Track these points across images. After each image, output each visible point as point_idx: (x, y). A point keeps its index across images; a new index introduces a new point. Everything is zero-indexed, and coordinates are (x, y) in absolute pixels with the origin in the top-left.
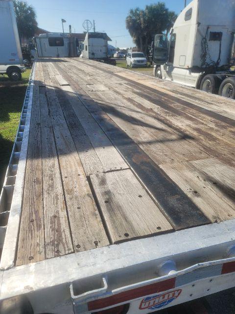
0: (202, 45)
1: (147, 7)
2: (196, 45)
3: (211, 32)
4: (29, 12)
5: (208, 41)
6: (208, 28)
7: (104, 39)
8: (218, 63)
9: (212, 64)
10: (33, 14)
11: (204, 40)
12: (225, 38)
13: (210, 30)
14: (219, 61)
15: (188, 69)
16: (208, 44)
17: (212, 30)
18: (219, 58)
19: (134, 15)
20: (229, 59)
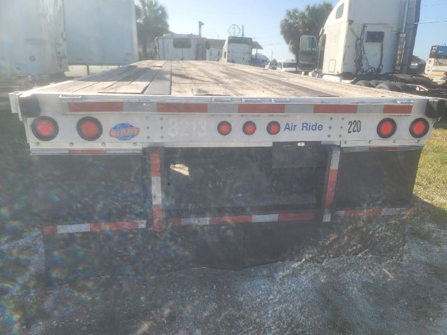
0: (356, 48)
1: (308, 8)
2: (347, 47)
3: (368, 32)
4: (160, 12)
5: (364, 43)
6: (364, 26)
7: (249, 44)
8: (379, 70)
9: (370, 71)
10: (164, 15)
11: (359, 41)
12: (388, 39)
13: (366, 30)
14: (381, 67)
15: (338, 75)
16: (365, 47)
17: (370, 29)
18: (381, 64)
19: (291, 18)
20: (394, 65)
